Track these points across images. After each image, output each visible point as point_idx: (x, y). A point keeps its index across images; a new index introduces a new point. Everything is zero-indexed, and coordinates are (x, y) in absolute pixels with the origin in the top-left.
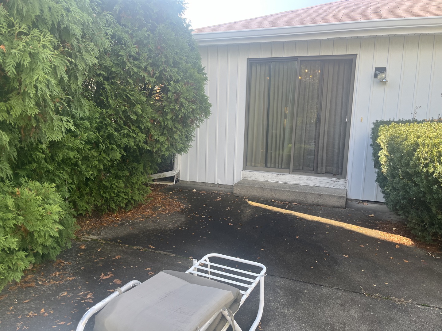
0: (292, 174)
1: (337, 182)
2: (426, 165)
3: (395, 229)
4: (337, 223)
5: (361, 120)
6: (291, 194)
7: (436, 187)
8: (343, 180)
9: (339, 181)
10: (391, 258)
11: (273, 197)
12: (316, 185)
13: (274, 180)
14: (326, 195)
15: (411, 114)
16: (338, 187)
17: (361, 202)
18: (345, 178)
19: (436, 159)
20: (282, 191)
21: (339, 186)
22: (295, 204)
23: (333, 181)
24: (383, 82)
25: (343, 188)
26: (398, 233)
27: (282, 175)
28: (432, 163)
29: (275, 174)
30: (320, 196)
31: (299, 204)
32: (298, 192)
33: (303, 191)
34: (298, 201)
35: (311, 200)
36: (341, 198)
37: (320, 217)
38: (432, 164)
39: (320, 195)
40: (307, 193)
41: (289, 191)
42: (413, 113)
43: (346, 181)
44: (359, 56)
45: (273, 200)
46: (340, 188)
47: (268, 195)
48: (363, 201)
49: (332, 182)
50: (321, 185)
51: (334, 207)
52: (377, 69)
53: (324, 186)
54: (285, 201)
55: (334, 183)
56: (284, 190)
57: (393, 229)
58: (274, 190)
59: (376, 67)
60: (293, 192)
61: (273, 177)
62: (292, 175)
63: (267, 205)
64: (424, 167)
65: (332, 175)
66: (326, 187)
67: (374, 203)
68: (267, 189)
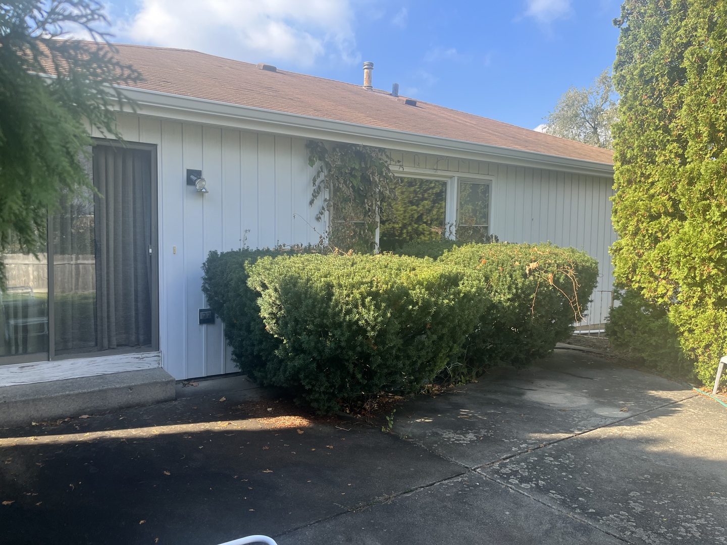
0: (54, 360)
1: (144, 359)
2: (349, 312)
3: (271, 409)
4: (192, 426)
5: (174, 250)
6: (73, 400)
7: (360, 338)
8: (155, 353)
9: (147, 355)
10: (313, 449)
11: (32, 417)
12: (106, 373)
13: (13, 380)
14: (142, 385)
15: (240, 240)
16: (146, 368)
17: (186, 382)
18: (157, 349)
19: (360, 302)
20: (52, 398)
21: (149, 365)
22: (85, 417)
23: (137, 358)
24: (201, 193)
25: (156, 366)
26: (278, 413)
27: (33, 366)
28: (356, 308)
29: (15, 368)
30: (131, 390)
31: (92, 415)
32: (88, 393)
33: (98, 389)
34: (89, 410)
35: (115, 401)
36: (167, 385)
37: (157, 426)
38: (355, 310)
39: (130, 388)
40: (105, 391)
41: (69, 395)
42: (242, 239)
43: (160, 355)
44: (160, 148)
45: (34, 424)
46: (151, 367)
47: (18, 415)
48: (189, 380)
49: (137, 360)
50: (115, 370)
51: (159, 402)
52: (190, 172)
53: (121, 370)
54: (62, 417)
55: (140, 361)
56: (57, 397)
57: (269, 409)
58: (34, 400)
59: (188, 168)
60: (77, 395)
61: (12, 375)
62: (56, 363)
63: (36, 437)
64: (345, 315)
65: (128, 348)
66: (125, 372)
67: (203, 379)
68: (16, 402)
